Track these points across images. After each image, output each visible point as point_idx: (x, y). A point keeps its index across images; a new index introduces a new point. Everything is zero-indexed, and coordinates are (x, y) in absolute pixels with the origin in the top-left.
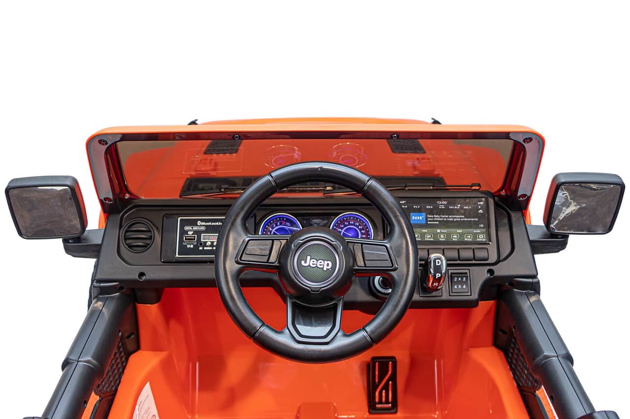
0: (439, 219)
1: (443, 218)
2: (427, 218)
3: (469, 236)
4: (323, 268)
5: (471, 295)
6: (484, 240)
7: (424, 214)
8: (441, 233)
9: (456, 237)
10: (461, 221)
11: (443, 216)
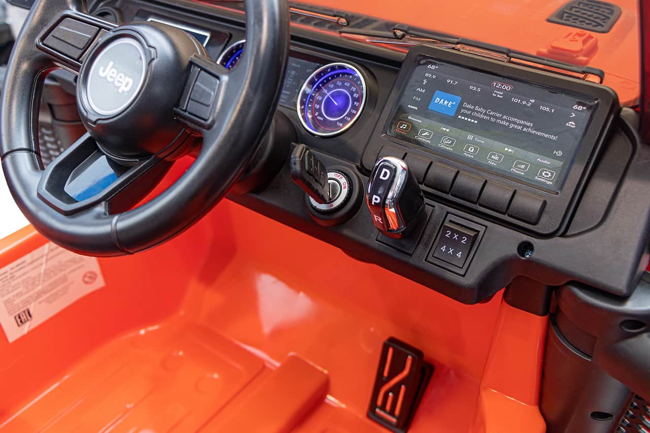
0: (482, 116)
1: (491, 116)
2: (460, 106)
3: (523, 167)
4: (119, 88)
5: (463, 276)
6: (548, 183)
7: (459, 99)
8: (473, 143)
9: (496, 158)
10: (521, 132)
11: (492, 113)
